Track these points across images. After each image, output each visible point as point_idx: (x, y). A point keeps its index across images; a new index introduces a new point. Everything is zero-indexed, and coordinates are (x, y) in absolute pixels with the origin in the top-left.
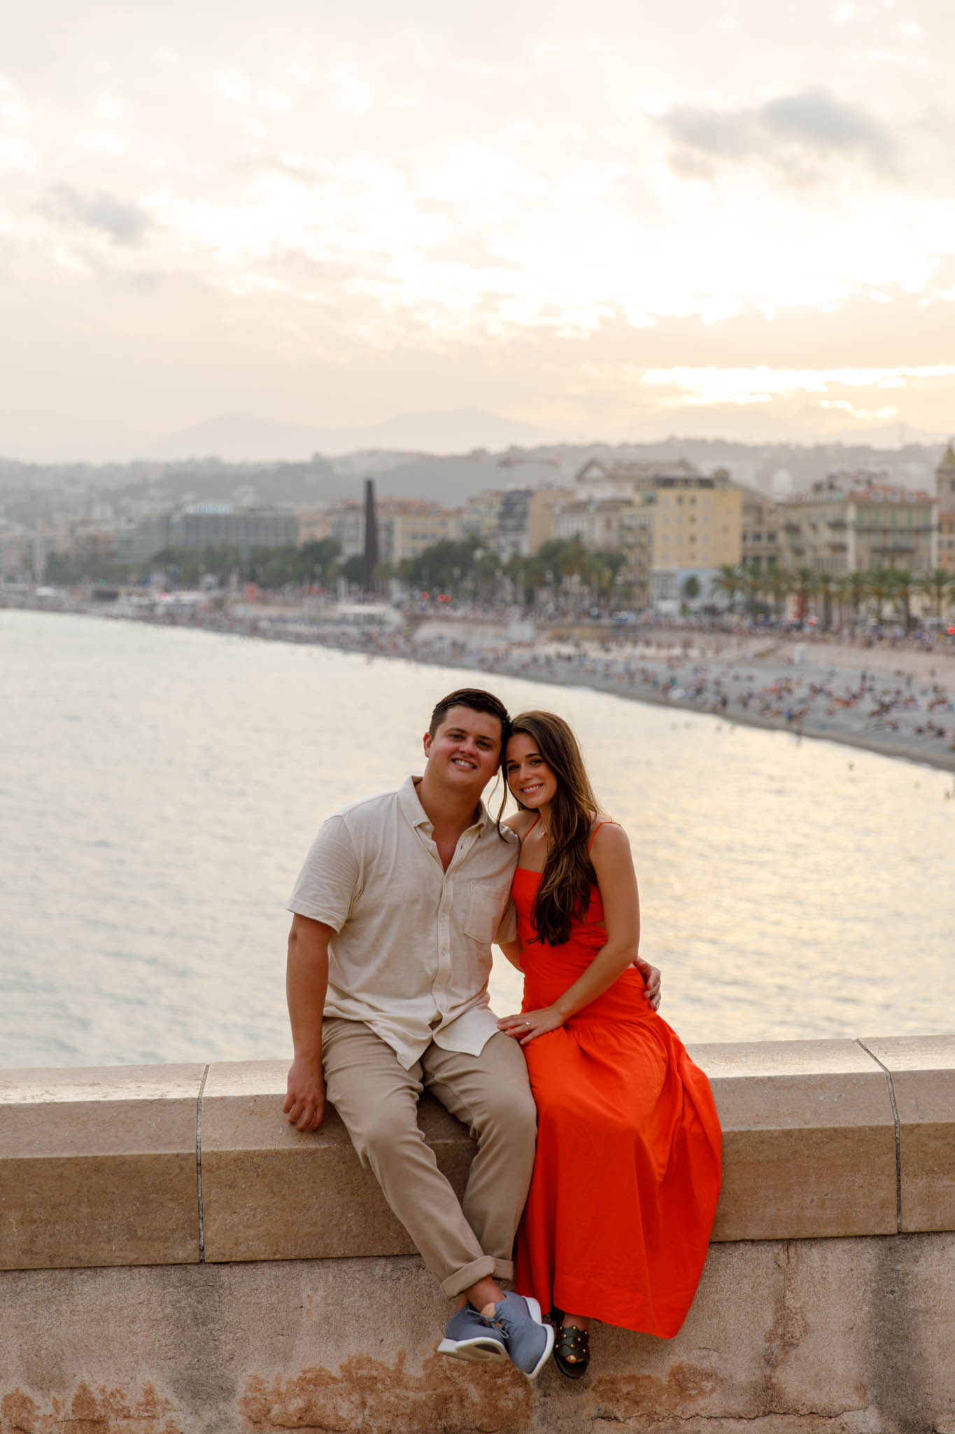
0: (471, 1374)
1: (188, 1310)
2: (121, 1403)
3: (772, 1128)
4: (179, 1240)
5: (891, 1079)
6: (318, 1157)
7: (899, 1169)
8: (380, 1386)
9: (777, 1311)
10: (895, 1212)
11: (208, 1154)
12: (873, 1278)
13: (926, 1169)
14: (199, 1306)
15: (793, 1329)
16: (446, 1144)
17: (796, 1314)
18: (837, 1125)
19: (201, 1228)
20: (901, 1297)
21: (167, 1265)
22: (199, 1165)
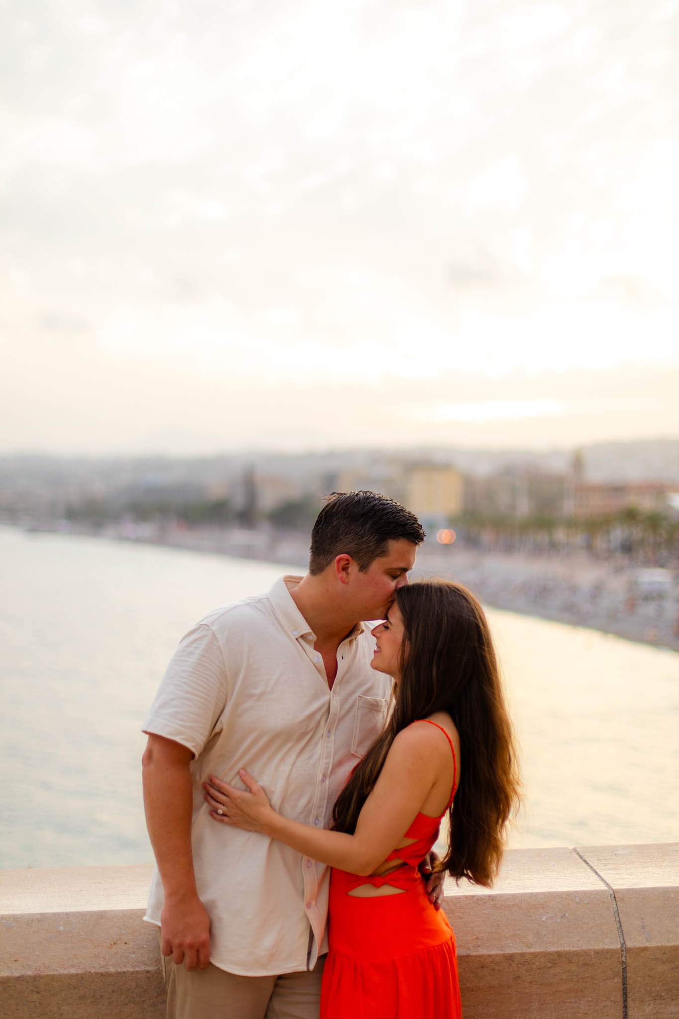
3: (492, 953)
5: (614, 897)
7: (625, 995)
13: (653, 994)
18: (560, 949)
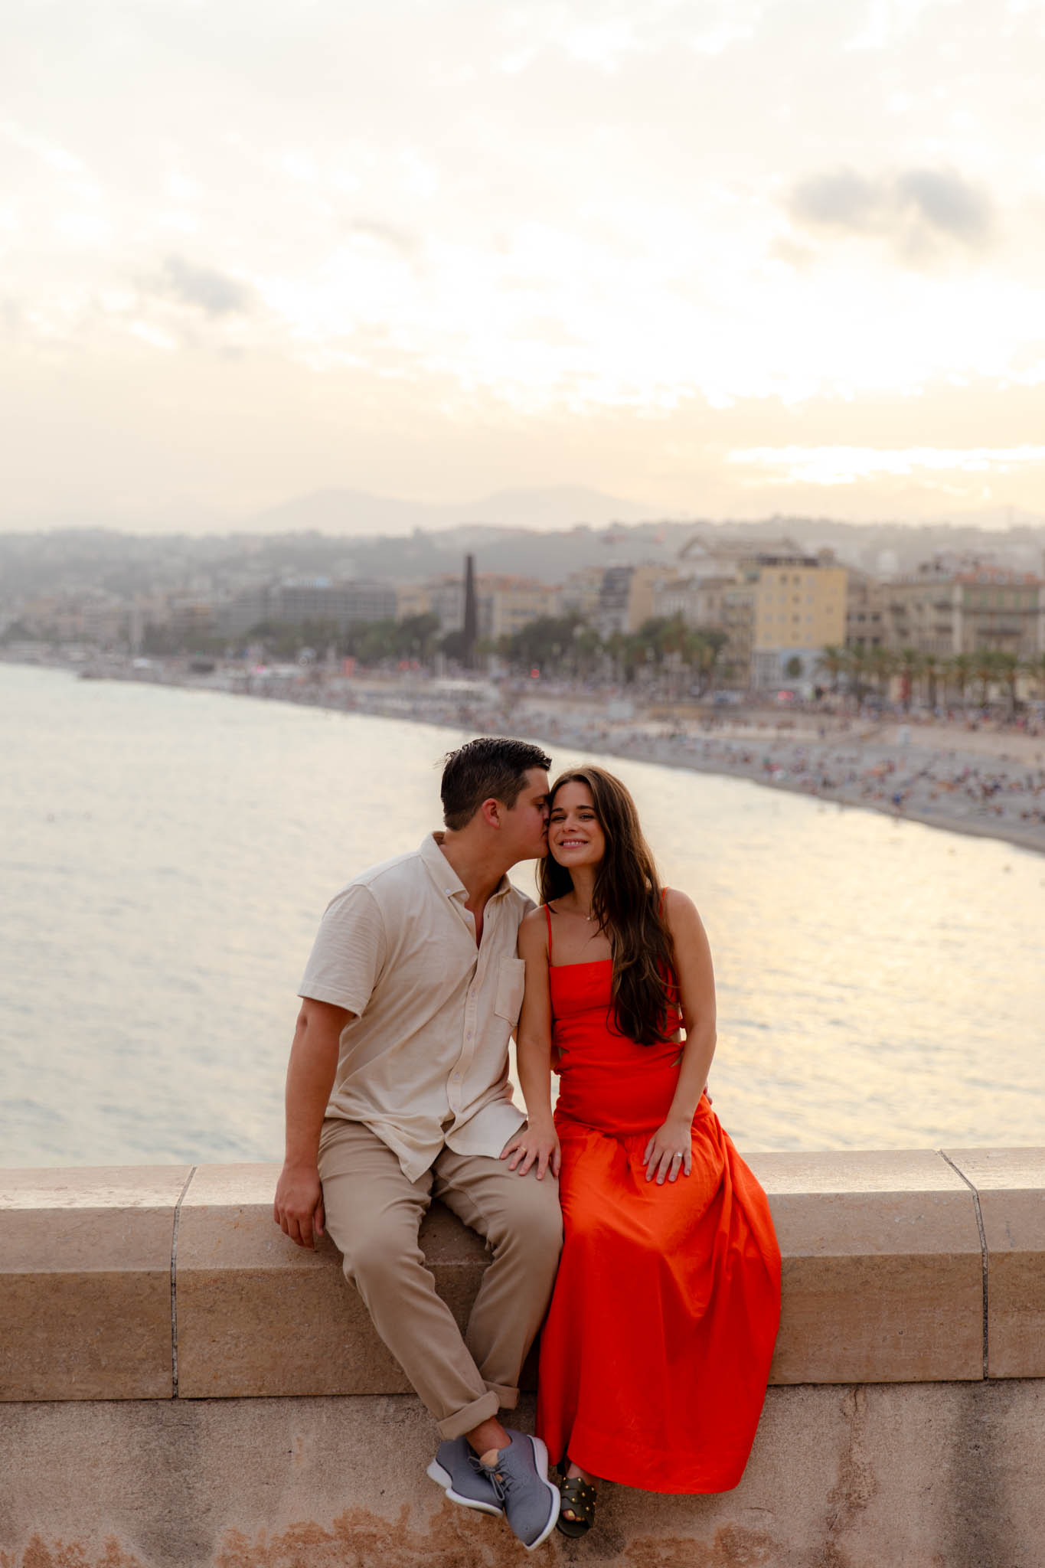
0: (485, 1533)
1: (159, 1452)
2: (81, 1559)
3: (839, 1254)
4: (149, 1372)
5: (978, 1199)
6: (311, 1278)
7: (985, 1304)
8: (379, 1545)
9: (842, 1467)
10: (981, 1354)
11: (184, 1272)
12: (954, 1430)
13: (1018, 1305)
14: (172, 1448)
15: (860, 1489)
16: (460, 1266)
17: (865, 1470)
18: (913, 1252)
19: (175, 1359)
20: (987, 1453)
21: (135, 1400)
22: (173, 1285)
